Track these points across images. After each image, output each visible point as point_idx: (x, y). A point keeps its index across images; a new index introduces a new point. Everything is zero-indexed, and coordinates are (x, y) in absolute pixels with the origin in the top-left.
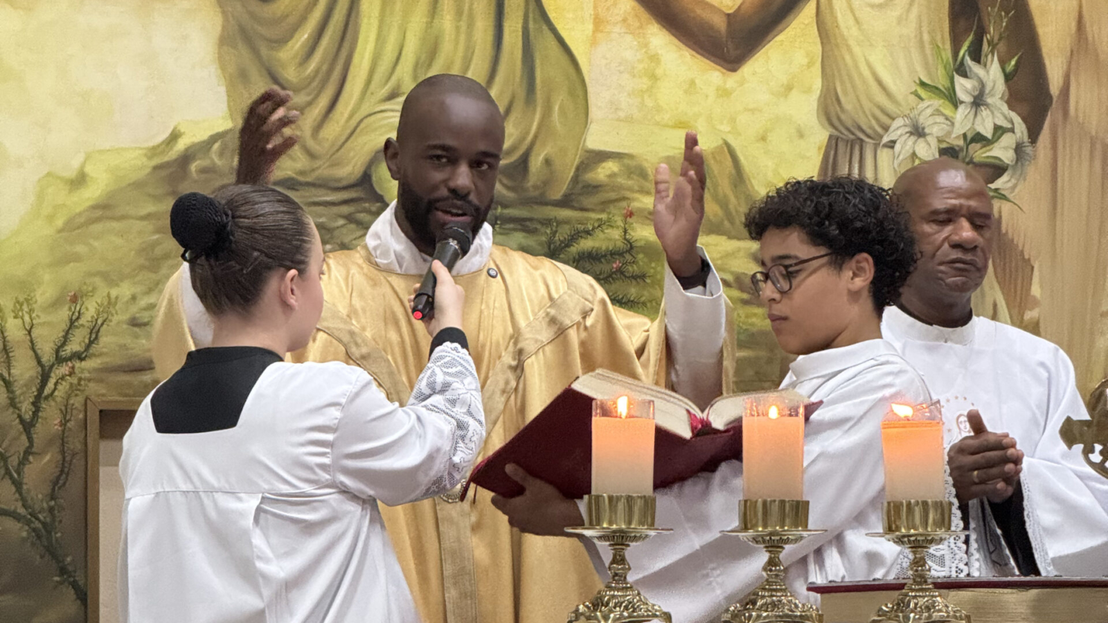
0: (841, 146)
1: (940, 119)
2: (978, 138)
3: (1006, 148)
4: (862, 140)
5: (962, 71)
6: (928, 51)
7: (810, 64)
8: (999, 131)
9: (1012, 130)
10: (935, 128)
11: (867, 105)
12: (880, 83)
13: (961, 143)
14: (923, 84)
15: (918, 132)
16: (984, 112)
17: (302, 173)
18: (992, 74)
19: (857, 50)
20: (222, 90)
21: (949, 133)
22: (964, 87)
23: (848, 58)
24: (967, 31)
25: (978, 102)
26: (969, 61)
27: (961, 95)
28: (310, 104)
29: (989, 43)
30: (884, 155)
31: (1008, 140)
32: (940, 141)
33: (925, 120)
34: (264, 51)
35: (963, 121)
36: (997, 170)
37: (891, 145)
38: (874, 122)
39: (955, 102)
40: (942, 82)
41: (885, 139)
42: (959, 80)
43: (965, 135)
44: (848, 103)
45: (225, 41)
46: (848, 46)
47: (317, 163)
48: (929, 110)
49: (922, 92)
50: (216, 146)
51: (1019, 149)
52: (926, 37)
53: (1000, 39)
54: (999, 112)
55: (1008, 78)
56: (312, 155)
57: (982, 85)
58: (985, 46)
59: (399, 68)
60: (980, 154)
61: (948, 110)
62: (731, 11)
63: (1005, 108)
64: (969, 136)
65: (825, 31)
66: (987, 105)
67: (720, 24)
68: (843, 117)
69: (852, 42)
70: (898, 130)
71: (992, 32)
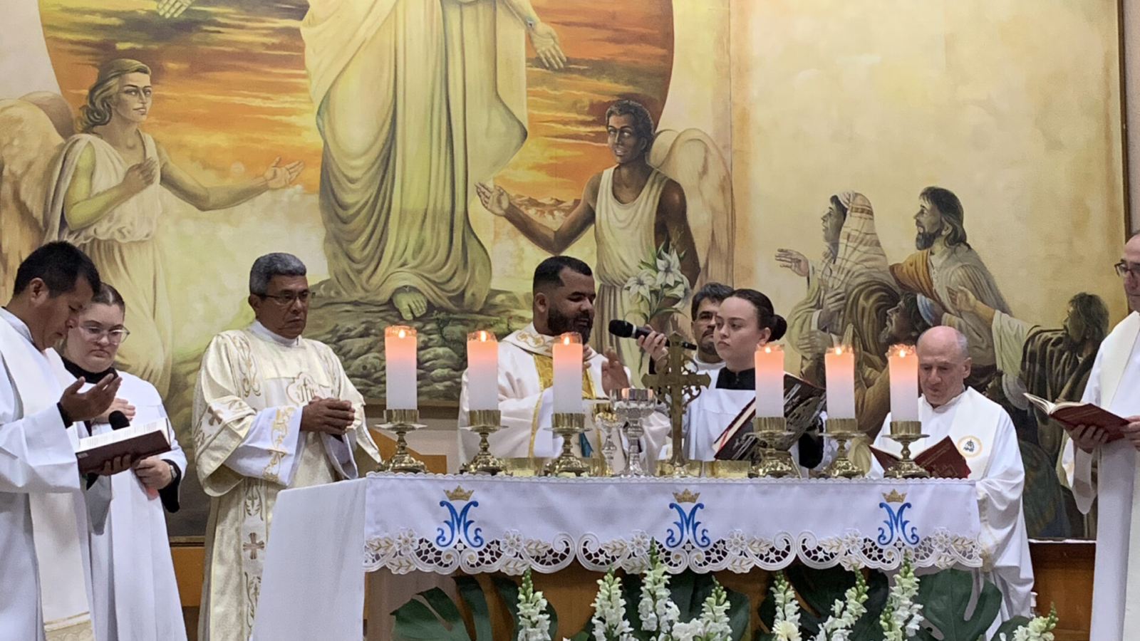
0: (606, 289)
1: (650, 278)
2: (667, 286)
3: (680, 291)
4: (615, 287)
5: (660, 257)
6: (645, 248)
7: (592, 253)
8: (677, 283)
9: (683, 283)
10: (648, 282)
11: (617, 271)
13: (659, 288)
14: (642, 262)
15: (640, 283)
16: (670, 275)
17: (361, 298)
18: (674, 258)
19: (613, 247)
20: (325, 263)
21: (654, 284)
22: (661, 264)
23: (609, 250)
24: (662, 240)
25: (667, 270)
26: (663, 253)
27: (660, 267)
28: (365, 268)
29: (673, 245)
30: (625, 293)
31: (681, 287)
32: (650, 287)
33: (643, 278)
34: (344, 245)
35: (660, 278)
36: (677, 300)
37: (629, 288)
38: (620, 279)
39: (657, 271)
40: (651, 262)
41: (626, 286)
42: (659, 261)
43: (661, 285)
44: (609, 270)
45: (327, 240)
46: (609, 247)
47: (368, 294)
48: (645, 273)
49: (642, 266)
50: (323, 286)
51: (686, 291)
52: (644, 244)
53: (678, 242)
54: (676, 275)
55: (681, 260)
56: (366, 291)
57: (669, 263)
58: (671, 247)
59: (406, 253)
60: (668, 293)
61: (654, 273)
62: (556, 230)
63: (679, 273)
64: (664, 285)
65: (599, 239)
66: (671, 272)
67: (551, 235)
68: (607, 277)
69: (611, 244)
70: (631, 282)
71: (674, 240)
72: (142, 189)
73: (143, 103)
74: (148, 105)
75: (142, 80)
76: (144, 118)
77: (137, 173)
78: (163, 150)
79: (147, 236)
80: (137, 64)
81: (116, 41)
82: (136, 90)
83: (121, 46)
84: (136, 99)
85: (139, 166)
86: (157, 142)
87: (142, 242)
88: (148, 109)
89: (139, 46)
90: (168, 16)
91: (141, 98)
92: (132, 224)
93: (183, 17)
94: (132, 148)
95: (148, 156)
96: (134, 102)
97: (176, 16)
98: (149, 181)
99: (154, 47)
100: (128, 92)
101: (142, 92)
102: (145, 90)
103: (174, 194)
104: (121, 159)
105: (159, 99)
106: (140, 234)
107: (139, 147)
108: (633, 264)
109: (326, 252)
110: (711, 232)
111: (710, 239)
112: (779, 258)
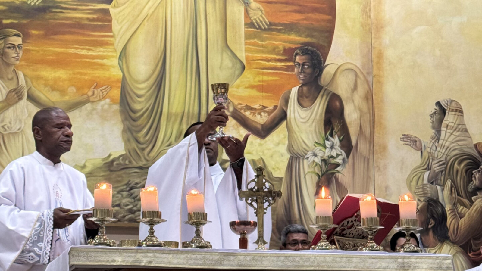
0: (293, 159)
1: (322, 152)
2: (332, 157)
3: (340, 159)
4: (299, 157)
5: (327, 139)
6: (318, 134)
7: (285, 138)
8: (338, 155)
9: (342, 155)
10: (320, 154)
11: (301, 148)
12: (304, 142)
13: (327, 158)
14: (316, 143)
15: (315, 155)
16: (334, 150)
18: (336, 140)
19: (298, 134)
20: (123, 144)
21: (324, 155)
22: (328, 144)
23: (295, 136)
24: (329, 129)
25: (332, 147)
26: (329, 137)
27: (327, 145)
28: (147, 147)
29: (335, 132)
31: (340, 157)
32: (321, 157)
33: (317, 152)
34: (134, 134)
36: (338, 165)
37: (308, 158)
38: (303, 153)
39: (325, 147)
40: (322, 142)
41: (306, 157)
42: (327, 142)
43: (328, 156)
44: (295, 148)
45: (124, 131)
46: (295, 133)
47: (149, 162)
48: (318, 150)
49: (316, 145)
51: (343, 160)
52: (317, 131)
53: (338, 131)
54: (338, 150)
55: (341, 141)
56: (147, 160)
57: (333, 143)
58: (334, 133)
59: (171, 139)
60: (333, 161)
61: (324, 150)
62: (263, 124)
63: (339, 149)
64: (330, 156)
65: (289, 129)
66: (335, 148)
67: (259, 127)
68: (294, 151)
69: (297, 132)
70: (309, 154)
71: (336, 129)
72: (17, 102)
73: (18, 54)
74: (20, 55)
75: (18, 41)
76: (18, 62)
77: (13, 93)
78: (28, 80)
79: (19, 129)
80: (15, 31)
81: (3, 19)
82: (14, 47)
83: (5, 22)
84: (13, 51)
85: (15, 90)
86: (25, 76)
87: (16, 133)
88: (20, 57)
89: (15, 22)
90: (33, 4)
91: (16, 51)
92: (10, 123)
93: (41, 4)
94: (11, 79)
95: (20, 84)
96: (12, 53)
97: (37, 3)
98: (20, 99)
99: (25, 22)
100: (9, 48)
101: (17, 47)
102: (19, 46)
103: (35, 105)
104: (4, 86)
105: (26, 51)
106: (15, 129)
107: (15, 79)
108: (310, 144)
109: (123, 138)
110: (359, 125)
111: (359, 128)
112: (402, 139)
